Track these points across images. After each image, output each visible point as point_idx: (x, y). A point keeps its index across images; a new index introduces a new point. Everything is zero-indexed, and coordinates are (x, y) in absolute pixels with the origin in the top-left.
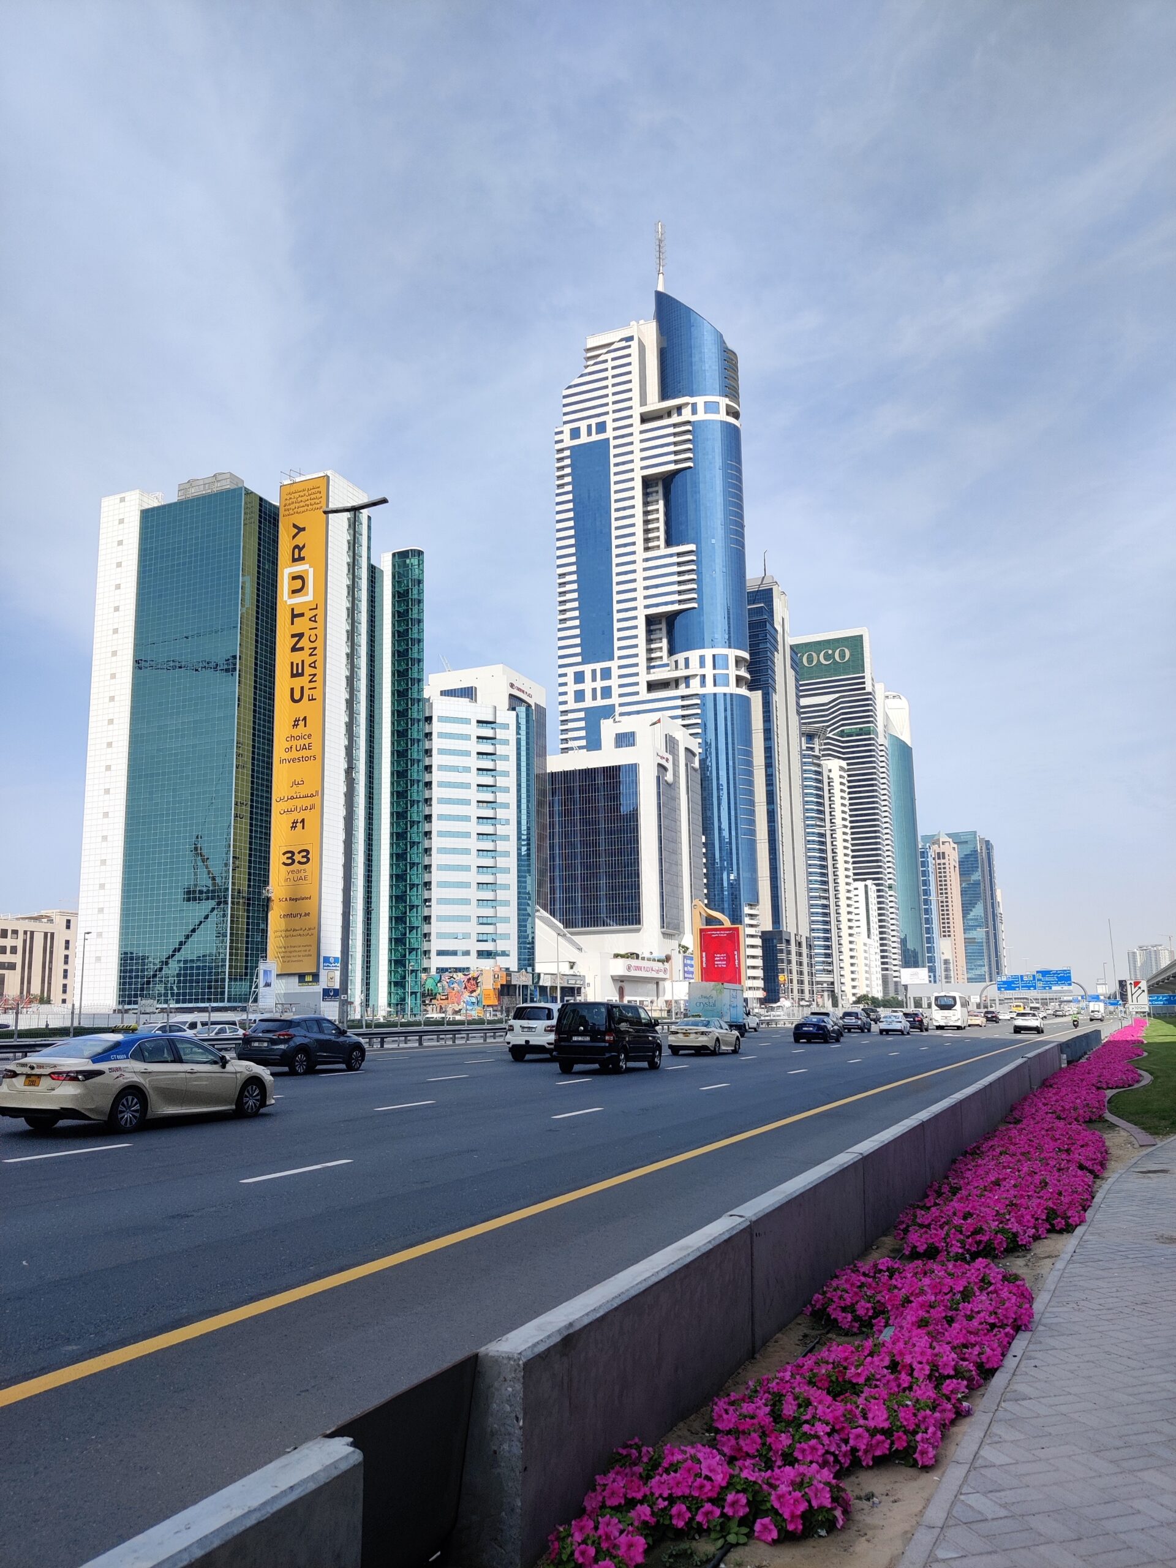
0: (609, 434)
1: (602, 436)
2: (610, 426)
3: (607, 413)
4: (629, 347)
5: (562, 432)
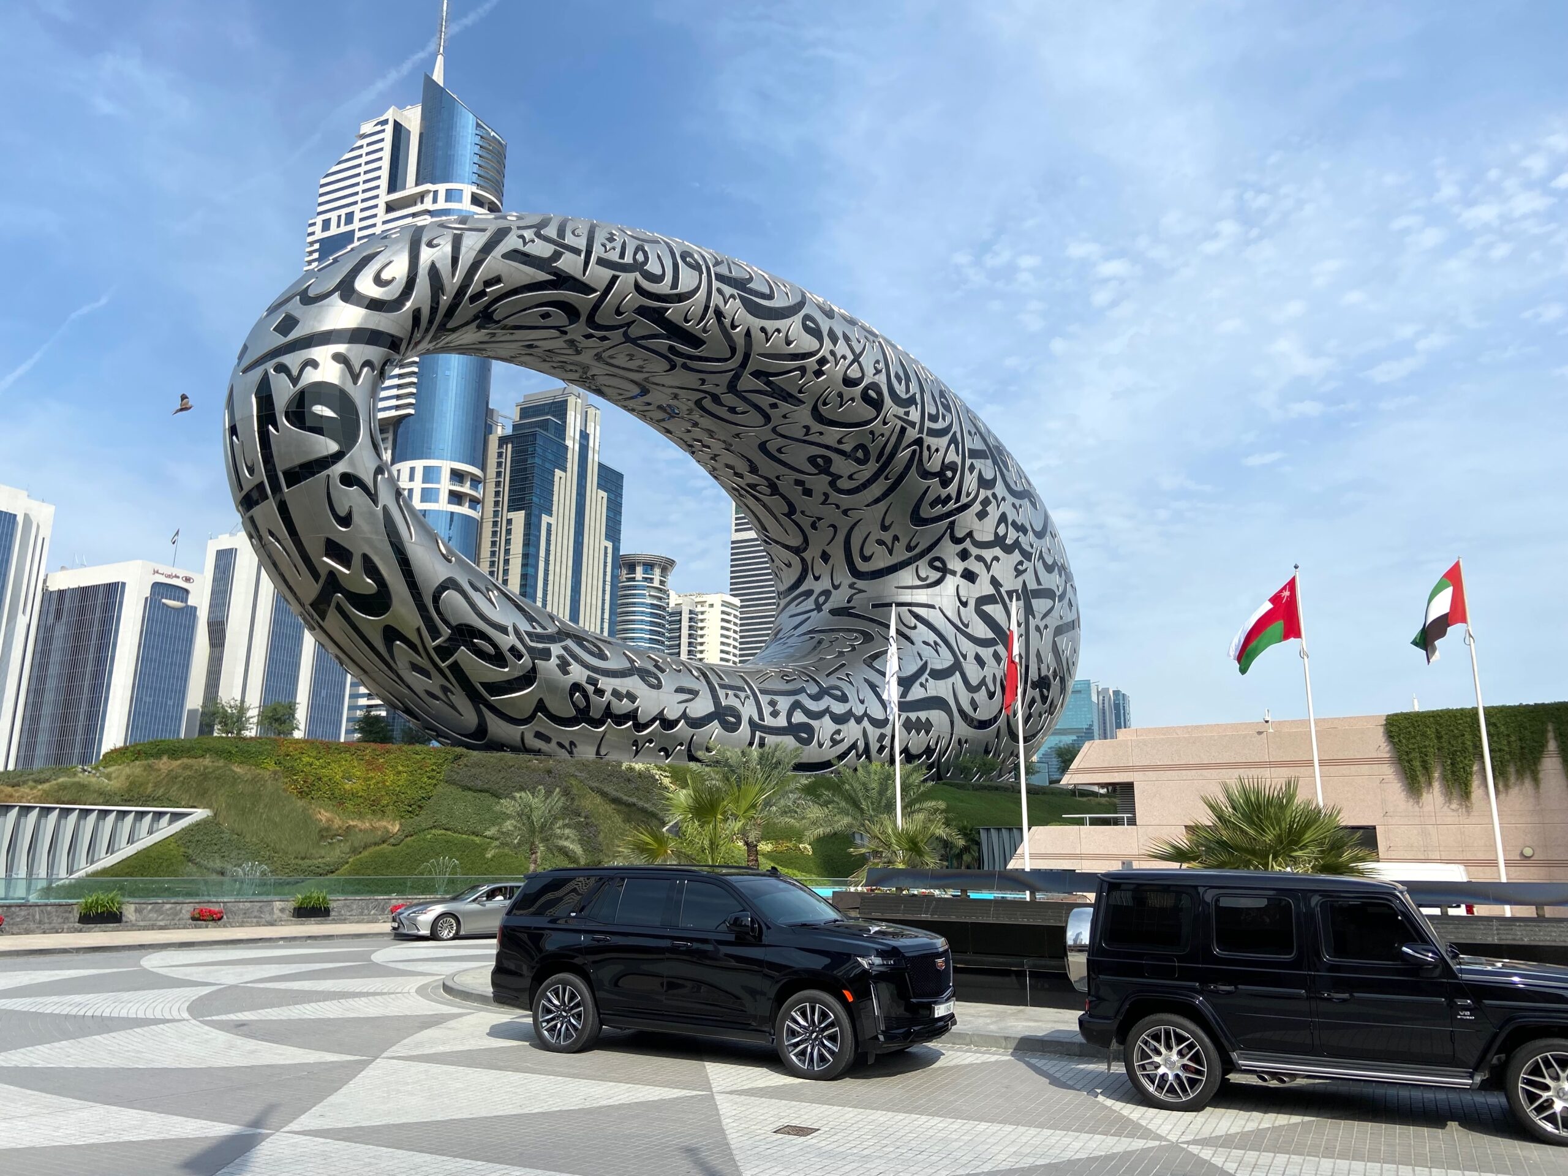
0: (356, 225)
1: (349, 228)
2: (357, 216)
3: (356, 203)
5: (314, 224)
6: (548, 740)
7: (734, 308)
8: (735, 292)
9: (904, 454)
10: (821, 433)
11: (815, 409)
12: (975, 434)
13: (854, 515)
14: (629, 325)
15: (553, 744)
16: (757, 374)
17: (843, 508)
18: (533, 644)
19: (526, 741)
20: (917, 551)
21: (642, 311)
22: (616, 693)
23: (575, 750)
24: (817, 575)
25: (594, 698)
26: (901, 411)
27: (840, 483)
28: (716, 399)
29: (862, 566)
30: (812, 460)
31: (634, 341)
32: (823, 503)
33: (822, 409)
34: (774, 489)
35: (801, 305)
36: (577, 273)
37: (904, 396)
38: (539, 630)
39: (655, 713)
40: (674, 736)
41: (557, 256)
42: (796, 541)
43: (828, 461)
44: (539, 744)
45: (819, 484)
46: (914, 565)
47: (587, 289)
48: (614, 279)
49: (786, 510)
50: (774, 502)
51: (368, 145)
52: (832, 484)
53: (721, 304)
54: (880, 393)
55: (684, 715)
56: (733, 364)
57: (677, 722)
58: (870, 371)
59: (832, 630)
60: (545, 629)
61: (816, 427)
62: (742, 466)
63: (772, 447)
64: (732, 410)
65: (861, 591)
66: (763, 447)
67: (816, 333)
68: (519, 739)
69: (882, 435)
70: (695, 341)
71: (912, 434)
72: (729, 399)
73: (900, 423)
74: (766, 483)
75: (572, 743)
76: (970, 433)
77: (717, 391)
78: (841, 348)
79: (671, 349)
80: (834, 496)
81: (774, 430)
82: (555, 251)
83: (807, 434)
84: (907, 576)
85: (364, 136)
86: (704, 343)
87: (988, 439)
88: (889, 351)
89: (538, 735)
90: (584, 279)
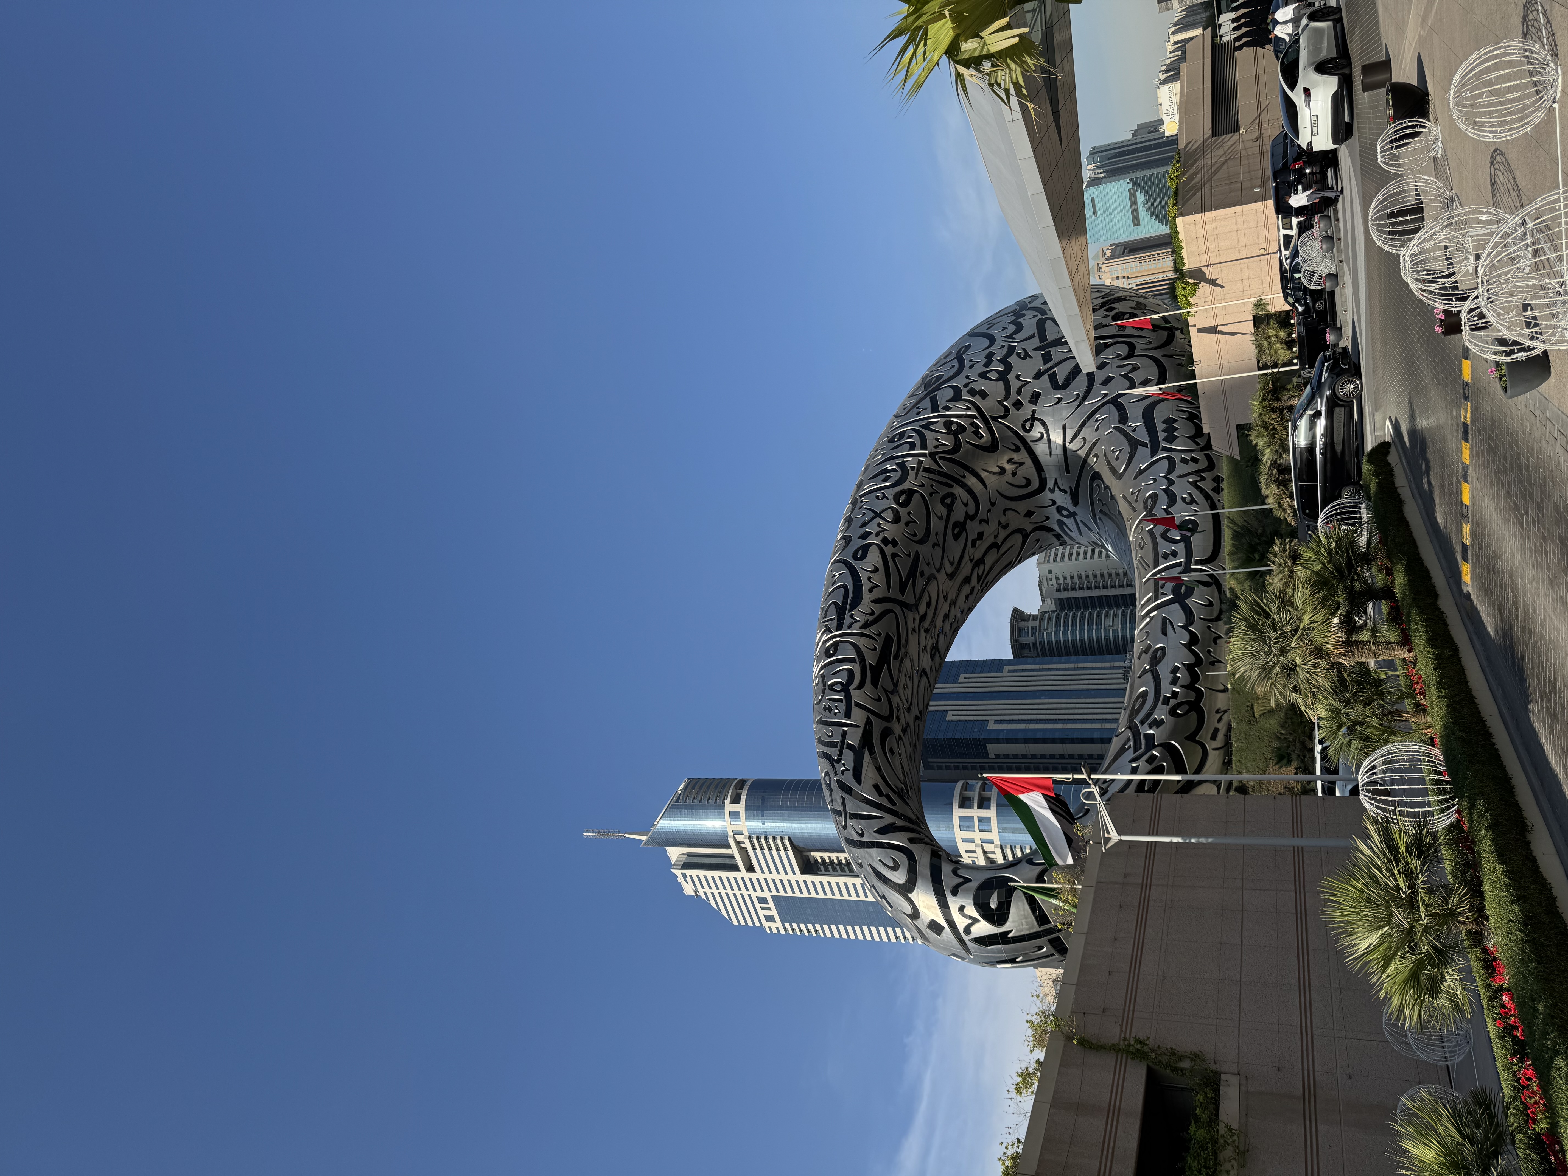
0: (767, 894)
1: (770, 900)
2: (759, 893)
3: (749, 895)
4: (691, 876)
5: (770, 928)
6: (1216, 731)
7: (859, 615)
8: (847, 615)
9: (945, 467)
10: (937, 534)
11: (921, 542)
12: (918, 408)
13: (995, 497)
14: (886, 691)
15: (1220, 726)
16: (902, 590)
17: (990, 507)
18: (1143, 747)
19: (1219, 746)
20: (1020, 444)
21: (875, 683)
22: (1174, 682)
23: (1223, 709)
24: (1045, 519)
25: (1180, 699)
26: (911, 474)
27: (972, 512)
28: (923, 618)
29: (1036, 484)
30: (956, 537)
31: (896, 685)
32: (987, 523)
33: (920, 535)
34: (981, 561)
35: (845, 563)
36: (860, 731)
37: (899, 473)
38: (1131, 743)
39: (1186, 651)
40: (1202, 634)
41: (850, 747)
42: (1019, 538)
43: (956, 525)
44: (1221, 736)
45: (973, 528)
46: (1031, 444)
47: (868, 723)
48: (857, 705)
49: (995, 550)
50: (989, 560)
51: (703, 888)
52: (972, 518)
53: (859, 624)
54: (902, 492)
55: (1185, 627)
56: (897, 609)
57: (1190, 632)
58: (885, 504)
59: (1092, 504)
60: (1129, 739)
61: (932, 539)
62: (966, 589)
63: (949, 569)
64: (929, 605)
65: (1056, 482)
66: (951, 576)
67: (865, 548)
68: (1217, 752)
69: (932, 486)
70: (888, 640)
71: (927, 462)
72: (922, 608)
73: (921, 473)
74: (976, 569)
75: (1217, 712)
76: (918, 413)
77: (918, 618)
78: (871, 528)
79: (896, 658)
80: (982, 514)
81: (938, 570)
82: (847, 748)
83: (939, 545)
84: (1040, 449)
85: (696, 891)
86: (887, 633)
87: (921, 396)
88: (867, 488)
89: (1214, 737)
90: (862, 726)
